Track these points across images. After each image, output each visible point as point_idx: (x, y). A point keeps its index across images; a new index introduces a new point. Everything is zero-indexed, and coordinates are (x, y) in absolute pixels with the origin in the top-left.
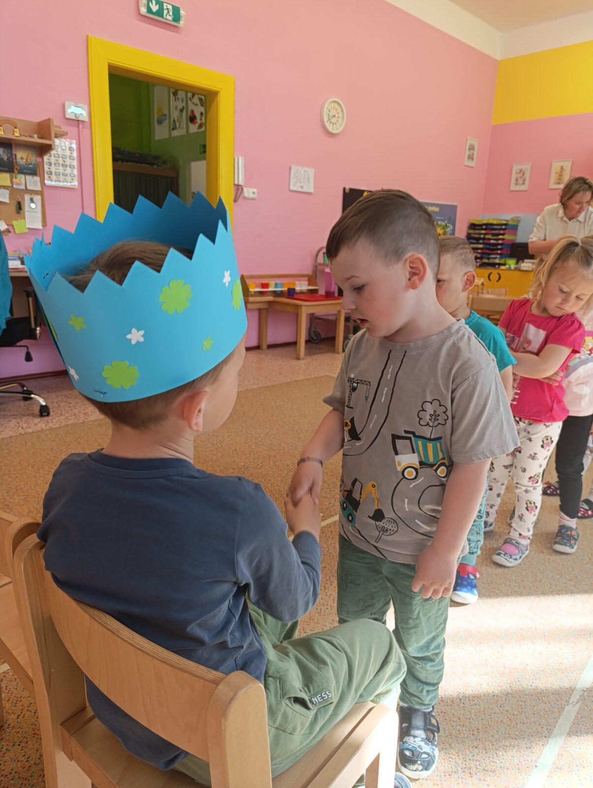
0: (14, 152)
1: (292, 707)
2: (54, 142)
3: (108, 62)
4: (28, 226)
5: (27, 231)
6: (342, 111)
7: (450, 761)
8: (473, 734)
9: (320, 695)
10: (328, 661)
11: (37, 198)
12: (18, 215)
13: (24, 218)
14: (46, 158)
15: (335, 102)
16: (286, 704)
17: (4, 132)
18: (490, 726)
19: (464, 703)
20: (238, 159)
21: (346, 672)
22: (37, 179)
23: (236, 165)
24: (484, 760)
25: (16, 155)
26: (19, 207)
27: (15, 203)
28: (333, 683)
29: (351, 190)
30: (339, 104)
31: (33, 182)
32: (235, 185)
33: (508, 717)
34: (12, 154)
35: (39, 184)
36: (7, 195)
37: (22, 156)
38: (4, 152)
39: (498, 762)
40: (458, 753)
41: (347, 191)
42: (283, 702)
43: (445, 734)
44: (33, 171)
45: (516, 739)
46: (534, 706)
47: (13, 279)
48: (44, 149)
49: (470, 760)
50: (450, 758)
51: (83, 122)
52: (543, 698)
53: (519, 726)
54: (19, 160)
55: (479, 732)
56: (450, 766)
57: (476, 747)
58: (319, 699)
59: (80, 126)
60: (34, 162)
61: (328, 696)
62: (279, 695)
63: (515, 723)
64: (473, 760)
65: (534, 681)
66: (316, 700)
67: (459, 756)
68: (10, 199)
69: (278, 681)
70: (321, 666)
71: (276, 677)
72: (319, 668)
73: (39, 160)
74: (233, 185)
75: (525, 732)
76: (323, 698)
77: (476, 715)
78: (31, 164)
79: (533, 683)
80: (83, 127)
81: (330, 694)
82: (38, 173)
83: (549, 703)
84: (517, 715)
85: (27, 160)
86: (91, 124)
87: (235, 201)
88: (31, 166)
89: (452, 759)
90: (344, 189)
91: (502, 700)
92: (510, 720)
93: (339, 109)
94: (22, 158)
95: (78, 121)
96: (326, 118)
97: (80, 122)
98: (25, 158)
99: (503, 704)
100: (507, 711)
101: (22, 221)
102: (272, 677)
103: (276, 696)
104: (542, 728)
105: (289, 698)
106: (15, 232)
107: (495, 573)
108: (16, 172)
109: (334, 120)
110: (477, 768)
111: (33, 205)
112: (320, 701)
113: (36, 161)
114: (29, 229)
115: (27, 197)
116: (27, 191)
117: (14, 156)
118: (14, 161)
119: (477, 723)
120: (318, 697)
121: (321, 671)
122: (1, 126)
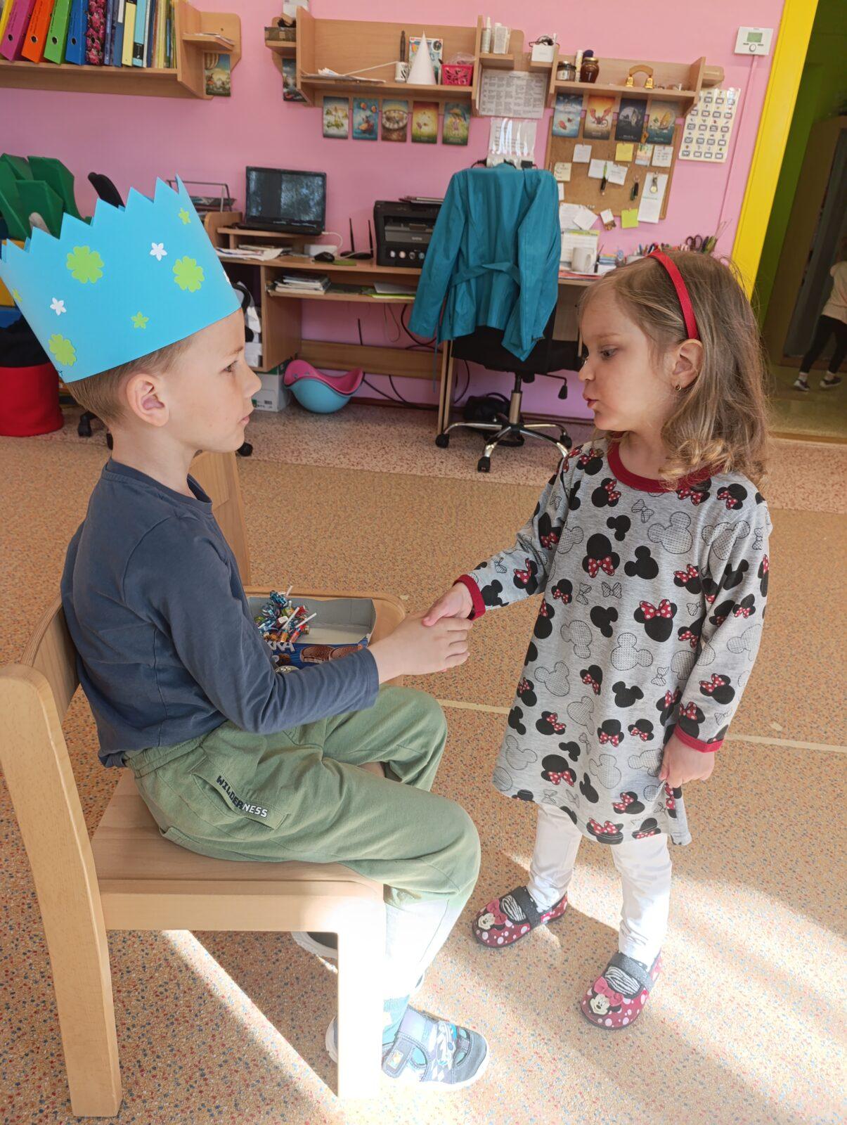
0: (647, 113)
1: (200, 789)
2: (698, 93)
4: (638, 219)
5: (636, 225)
9: (255, 807)
11: (663, 179)
12: (631, 202)
13: (638, 207)
14: (689, 117)
16: (194, 780)
17: (634, 84)
22: (669, 149)
25: (649, 116)
26: (636, 191)
27: (631, 186)
31: (662, 156)
34: (643, 115)
35: (670, 157)
36: (624, 175)
37: (656, 118)
38: (634, 112)
42: (191, 776)
44: (667, 138)
48: (685, 105)
51: (761, 56)
54: (651, 123)
58: (251, 809)
59: (755, 64)
60: (671, 125)
61: (261, 813)
62: (192, 768)
66: (247, 808)
68: (626, 180)
71: (206, 752)
73: (680, 121)
76: (255, 811)
78: (666, 128)
80: (758, 66)
81: (266, 814)
82: (673, 142)
85: (661, 123)
86: (773, 58)
88: (665, 131)
89: (582, 1097)
94: (656, 120)
95: (754, 55)
97: (755, 58)
98: (660, 119)
101: (634, 212)
102: (203, 749)
106: (621, 227)
108: (643, 140)
111: (654, 189)
112: (251, 812)
113: (674, 123)
114: (639, 222)
115: (649, 177)
116: (652, 168)
117: (646, 117)
118: (645, 125)
120: (252, 806)
122: (631, 76)
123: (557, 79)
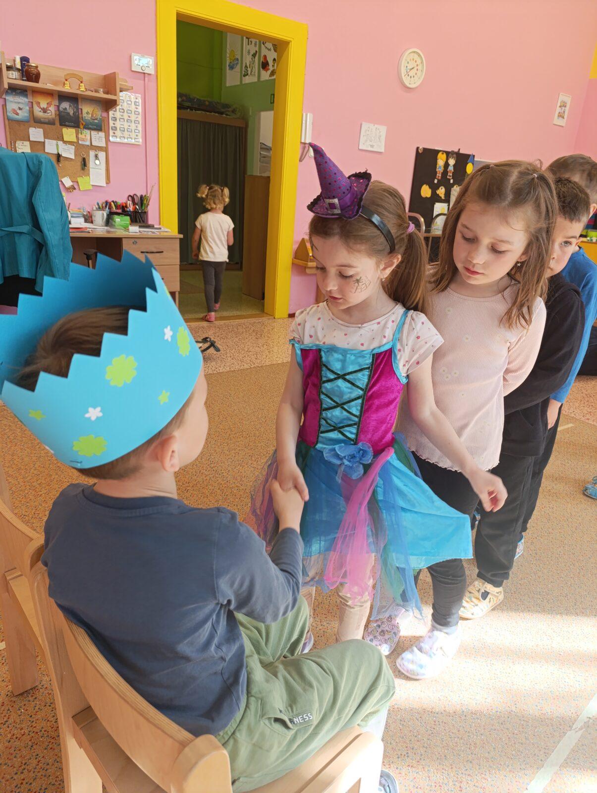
0: (80, 107)
1: (270, 727)
2: (119, 96)
3: (177, 10)
4: (91, 183)
5: (91, 188)
6: (422, 62)
7: (443, 772)
8: (469, 748)
9: (302, 716)
10: (315, 683)
11: (102, 155)
12: (82, 171)
13: (88, 175)
14: (111, 113)
15: (414, 52)
16: (264, 723)
17: (70, 87)
18: (488, 743)
19: (465, 716)
20: (306, 115)
21: (331, 696)
22: (102, 134)
23: (304, 122)
24: (476, 775)
25: (82, 109)
26: (84, 163)
27: (80, 159)
28: (316, 705)
29: (425, 149)
30: (419, 55)
31: (98, 138)
32: (301, 143)
33: (508, 736)
34: (78, 109)
35: (104, 139)
36: (73, 151)
37: (88, 111)
38: (70, 106)
39: (489, 779)
40: (451, 765)
41: (420, 152)
42: (262, 722)
43: (442, 744)
44: (98, 127)
45: (512, 758)
46: (536, 727)
47: (74, 240)
48: (109, 105)
49: (462, 773)
50: (443, 769)
51: (149, 75)
52: (547, 720)
53: (517, 746)
54: (85, 115)
55: (475, 747)
56: (442, 777)
57: (471, 762)
58: (300, 719)
59: (146, 79)
60: (99, 117)
61: (309, 718)
62: (259, 715)
63: (513, 742)
64: (465, 774)
65: (541, 701)
66: (298, 720)
67: (452, 768)
68: (76, 155)
69: (260, 701)
70: (307, 687)
71: (259, 698)
72: (305, 690)
73: (105, 114)
74: (299, 143)
75: (522, 752)
76: (304, 719)
77: (476, 730)
78: (96, 119)
79: (539, 703)
80: (149, 81)
81: (311, 716)
82: (103, 129)
83: (552, 726)
84: (517, 734)
85: (92, 116)
86: (157, 76)
87: (301, 160)
88: (96, 121)
90: (418, 148)
91: (504, 717)
92: (509, 738)
93: (419, 62)
94: (88, 113)
95: (144, 73)
96: (403, 71)
97: (146, 75)
98: (91, 113)
99: (504, 721)
100: (507, 729)
101: (86, 178)
102: (255, 697)
103: (256, 716)
104: (540, 751)
105: (269, 719)
106: (80, 189)
107: (520, 582)
108: (82, 127)
109: (412, 73)
110: (468, 783)
111: (97, 162)
112: (301, 721)
113: (101, 116)
114: (93, 185)
115: (92, 154)
116: (92, 147)
117: (80, 110)
118: (80, 116)
119: (475, 737)
120: (299, 717)
121: (305, 693)
122: (66, 80)
123: (8, 78)
